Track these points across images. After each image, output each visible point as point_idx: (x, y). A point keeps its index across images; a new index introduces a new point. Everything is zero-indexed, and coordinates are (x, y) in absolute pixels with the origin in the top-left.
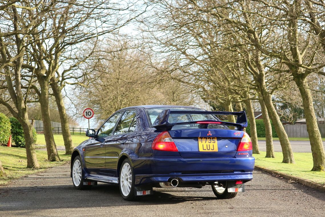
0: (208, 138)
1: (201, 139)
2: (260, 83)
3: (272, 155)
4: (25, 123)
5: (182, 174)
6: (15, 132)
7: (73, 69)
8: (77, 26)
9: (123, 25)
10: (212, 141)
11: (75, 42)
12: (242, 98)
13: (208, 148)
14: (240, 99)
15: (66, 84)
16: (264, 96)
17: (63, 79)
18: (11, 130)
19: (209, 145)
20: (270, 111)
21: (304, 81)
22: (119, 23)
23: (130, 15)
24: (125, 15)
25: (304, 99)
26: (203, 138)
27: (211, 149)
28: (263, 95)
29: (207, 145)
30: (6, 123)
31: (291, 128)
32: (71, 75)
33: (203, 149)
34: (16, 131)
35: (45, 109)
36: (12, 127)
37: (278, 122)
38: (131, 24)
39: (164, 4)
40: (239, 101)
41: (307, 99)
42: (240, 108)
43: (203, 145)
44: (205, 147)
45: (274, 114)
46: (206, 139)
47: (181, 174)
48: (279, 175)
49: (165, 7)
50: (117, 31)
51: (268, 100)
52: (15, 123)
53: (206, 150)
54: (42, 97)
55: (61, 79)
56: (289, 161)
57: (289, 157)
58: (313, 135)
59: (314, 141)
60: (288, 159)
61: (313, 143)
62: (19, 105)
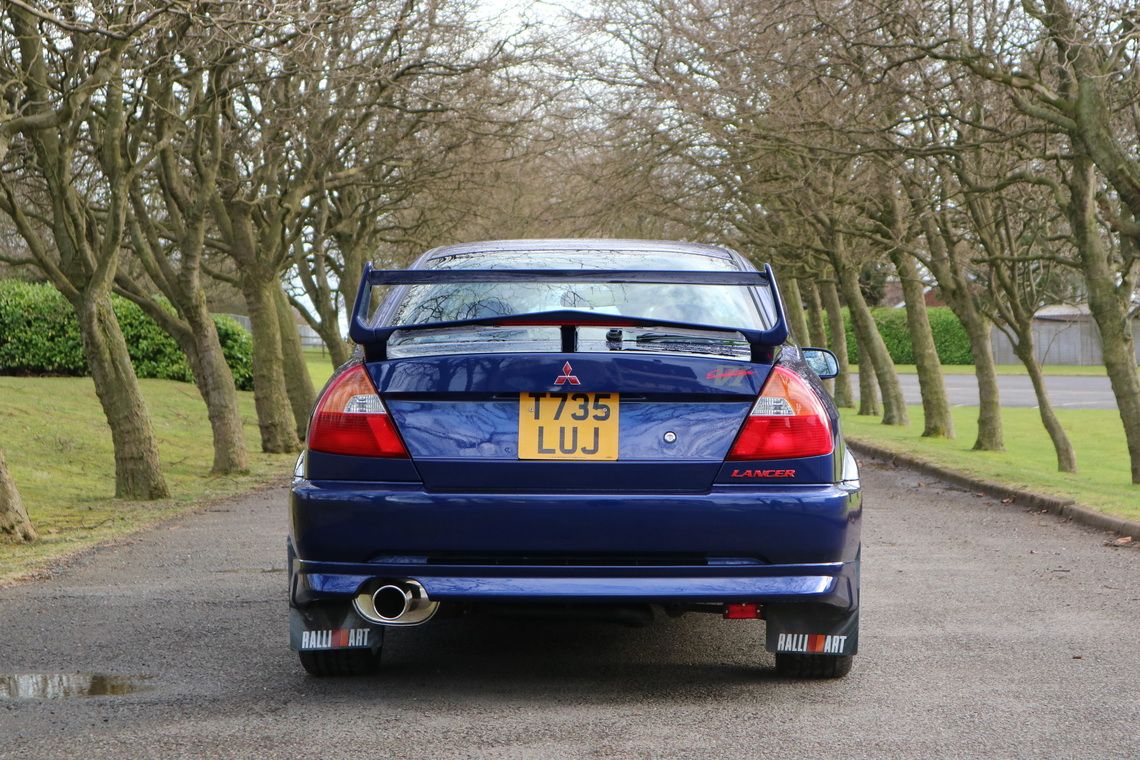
0: (574, 398)
1: (537, 400)
5: (430, 562)
10: (592, 412)
13: (568, 445)
19: (575, 430)
26: (544, 396)
27: (584, 450)
29: (562, 430)
33: (541, 450)
43: (541, 430)
44: (551, 440)
46: (564, 400)
47: (424, 561)
53: (553, 451)
56: (896, 420)
57: (895, 412)
58: (923, 363)
59: (925, 375)
60: (893, 417)
61: (923, 379)
62: (322, 304)
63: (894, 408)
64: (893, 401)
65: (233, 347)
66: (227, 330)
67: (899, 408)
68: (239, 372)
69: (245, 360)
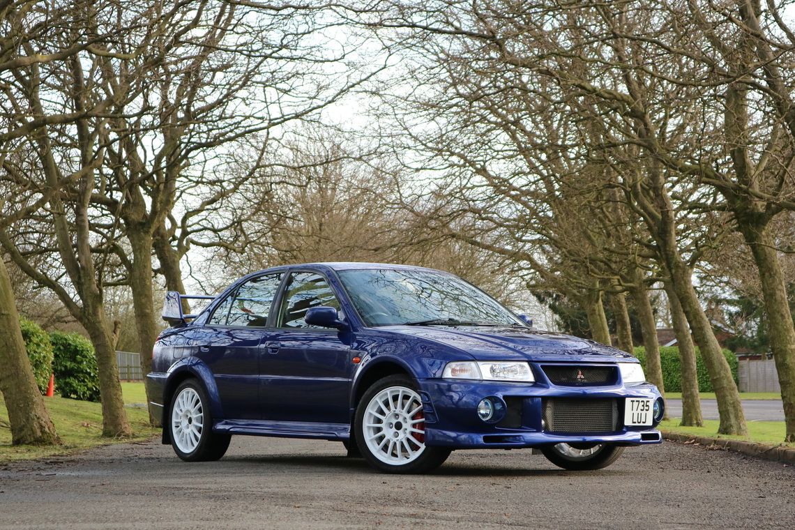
2: (662, 239)
3: (696, 419)
4: (98, 330)
6: (63, 369)
7: (208, 209)
8: (219, 103)
9: (333, 101)
11: (215, 141)
12: (626, 281)
14: (620, 285)
15: (192, 246)
16: (673, 271)
17: (185, 233)
18: (53, 363)
20: (688, 309)
21: (764, 233)
22: (321, 96)
23: (348, 76)
24: (337, 75)
25: (764, 274)
28: (670, 270)
30: (42, 345)
31: (760, 370)
32: (204, 223)
34: (66, 367)
35: (143, 301)
36: (56, 356)
37: (708, 334)
38: (350, 98)
39: (432, 51)
40: (619, 288)
41: (770, 274)
42: (621, 307)
45: (697, 314)
48: (691, 440)
49: (435, 58)
50: (318, 115)
51: (683, 282)
52: (62, 348)
54: (137, 273)
55: (178, 233)
56: (735, 429)
57: (733, 421)
58: (785, 360)
59: (787, 374)
60: (731, 426)
61: (785, 379)
62: (85, 287)
63: (732, 416)
64: (731, 409)
65: (82, 362)
66: (76, 346)
67: (737, 417)
68: (86, 386)
69: (92, 375)
